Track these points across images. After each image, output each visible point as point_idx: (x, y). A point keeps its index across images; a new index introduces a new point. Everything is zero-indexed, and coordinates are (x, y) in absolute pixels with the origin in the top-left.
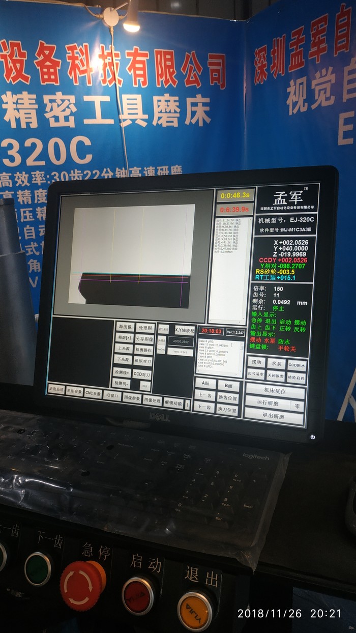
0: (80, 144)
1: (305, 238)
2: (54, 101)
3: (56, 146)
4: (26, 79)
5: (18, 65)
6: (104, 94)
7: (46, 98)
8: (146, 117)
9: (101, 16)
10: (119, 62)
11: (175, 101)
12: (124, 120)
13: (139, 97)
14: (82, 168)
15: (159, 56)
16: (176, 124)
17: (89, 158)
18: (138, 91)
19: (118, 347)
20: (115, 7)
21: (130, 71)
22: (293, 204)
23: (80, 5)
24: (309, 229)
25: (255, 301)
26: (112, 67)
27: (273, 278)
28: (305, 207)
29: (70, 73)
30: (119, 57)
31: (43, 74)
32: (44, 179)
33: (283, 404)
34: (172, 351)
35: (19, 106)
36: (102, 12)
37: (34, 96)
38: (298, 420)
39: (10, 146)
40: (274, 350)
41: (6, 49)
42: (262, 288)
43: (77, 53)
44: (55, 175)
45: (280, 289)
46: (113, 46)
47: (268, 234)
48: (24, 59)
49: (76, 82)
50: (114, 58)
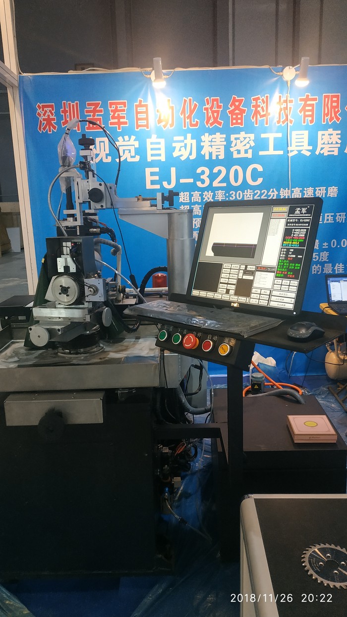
0: (254, 170)
1: (305, 229)
2: (238, 139)
3: (236, 171)
4: (220, 124)
5: (215, 114)
6: (277, 132)
7: (233, 137)
8: (311, 148)
9: (281, 73)
10: (292, 106)
11: (337, 134)
12: (291, 151)
13: (306, 133)
14: (253, 188)
15: (327, 99)
16: (336, 153)
17: (260, 180)
18: (306, 128)
19: (223, 275)
20: (293, 66)
21: (301, 113)
22: (302, 214)
23: (266, 67)
24: (307, 225)
25: (281, 255)
26: (286, 111)
27: (290, 245)
28: (307, 215)
29: (253, 118)
30: (292, 102)
31: (233, 119)
32: (224, 196)
33: (286, 300)
34: (245, 277)
35: (213, 143)
36: (282, 70)
37: (224, 136)
38: (291, 307)
39: (203, 172)
40: (286, 277)
41: (208, 104)
42: (285, 250)
43: (260, 102)
44: (232, 193)
45: (292, 250)
46: (288, 95)
47: (291, 226)
48: (220, 110)
49: (256, 124)
50: (288, 104)
